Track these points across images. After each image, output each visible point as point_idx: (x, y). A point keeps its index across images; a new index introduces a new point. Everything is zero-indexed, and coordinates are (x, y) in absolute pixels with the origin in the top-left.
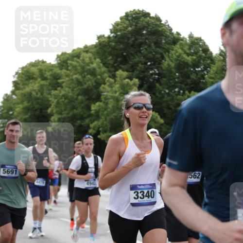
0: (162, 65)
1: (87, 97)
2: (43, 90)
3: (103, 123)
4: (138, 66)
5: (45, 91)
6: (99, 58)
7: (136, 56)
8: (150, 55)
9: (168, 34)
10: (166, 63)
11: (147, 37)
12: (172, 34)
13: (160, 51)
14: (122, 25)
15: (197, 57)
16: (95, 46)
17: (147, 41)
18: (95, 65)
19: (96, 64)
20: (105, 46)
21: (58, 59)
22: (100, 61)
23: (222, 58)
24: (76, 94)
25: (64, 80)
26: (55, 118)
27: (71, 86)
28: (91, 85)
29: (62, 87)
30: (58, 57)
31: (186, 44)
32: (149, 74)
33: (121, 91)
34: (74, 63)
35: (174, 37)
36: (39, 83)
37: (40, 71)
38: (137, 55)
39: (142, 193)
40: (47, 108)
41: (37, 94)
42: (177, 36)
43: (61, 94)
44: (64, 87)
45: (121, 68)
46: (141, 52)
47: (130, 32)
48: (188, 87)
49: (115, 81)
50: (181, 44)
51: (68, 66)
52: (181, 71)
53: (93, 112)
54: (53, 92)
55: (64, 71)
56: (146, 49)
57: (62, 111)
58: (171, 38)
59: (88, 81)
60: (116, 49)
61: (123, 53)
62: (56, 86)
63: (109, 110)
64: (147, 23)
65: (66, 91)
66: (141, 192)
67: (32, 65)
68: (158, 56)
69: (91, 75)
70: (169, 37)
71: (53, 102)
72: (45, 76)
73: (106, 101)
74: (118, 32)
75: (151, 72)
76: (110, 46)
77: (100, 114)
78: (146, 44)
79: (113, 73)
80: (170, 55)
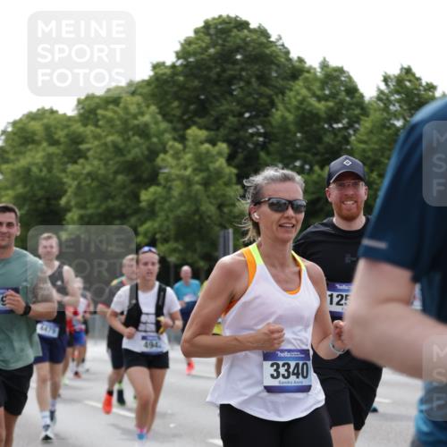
0: (270, 118)
1: (132, 177)
2: (52, 163)
3: (161, 226)
4: (226, 119)
5: (55, 166)
6: (154, 104)
7: (224, 102)
8: (250, 100)
9: (283, 60)
10: (278, 114)
11: (244, 65)
12: (290, 60)
13: (268, 91)
14: (196, 44)
15: (336, 104)
16: (148, 83)
17: (244, 74)
18: (147, 118)
19: (150, 116)
20: (166, 82)
21: (80, 106)
22: (157, 110)
23: (382, 105)
24: (111, 171)
25: (90, 146)
26: (73, 215)
27: (103, 157)
28: (139, 154)
29: (87, 158)
30: (79, 102)
31: (316, 78)
32: (247, 135)
33: (196, 165)
34: (109, 114)
35: (293, 67)
36: (44, 150)
37: (47, 128)
38: (226, 99)
39: (286, 367)
40: (60, 197)
41: (41, 171)
42: (297, 64)
43: (85, 171)
44: (91, 158)
45: (195, 123)
46: (232, 94)
47: (212, 57)
48: (318, 158)
49: (185, 147)
50: (306, 80)
51: (98, 120)
52: (306, 128)
53: (143, 204)
54: (71, 168)
55: (91, 128)
56: (241, 88)
57: (87, 203)
58: (289, 68)
59: (134, 147)
60: (187, 89)
61: (198, 96)
62: (76, 156)
63: (173, 200)
64: (244, 40)
65: (93, 165)
66: (283, 365)
67: (32, 117)
68: (264, 101)
69: (140, 136)
70: (284, 65)
71: (70, 186)
72: (56, 137)
73: (169, 184)
74: (190, 57)
75: (250, 131)
76: (175, 83)
77: (157, 208)
78: (241, 78)
79: (181, 133)
80: (286, 99)
